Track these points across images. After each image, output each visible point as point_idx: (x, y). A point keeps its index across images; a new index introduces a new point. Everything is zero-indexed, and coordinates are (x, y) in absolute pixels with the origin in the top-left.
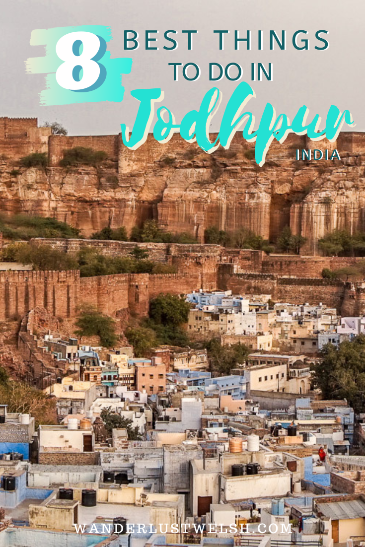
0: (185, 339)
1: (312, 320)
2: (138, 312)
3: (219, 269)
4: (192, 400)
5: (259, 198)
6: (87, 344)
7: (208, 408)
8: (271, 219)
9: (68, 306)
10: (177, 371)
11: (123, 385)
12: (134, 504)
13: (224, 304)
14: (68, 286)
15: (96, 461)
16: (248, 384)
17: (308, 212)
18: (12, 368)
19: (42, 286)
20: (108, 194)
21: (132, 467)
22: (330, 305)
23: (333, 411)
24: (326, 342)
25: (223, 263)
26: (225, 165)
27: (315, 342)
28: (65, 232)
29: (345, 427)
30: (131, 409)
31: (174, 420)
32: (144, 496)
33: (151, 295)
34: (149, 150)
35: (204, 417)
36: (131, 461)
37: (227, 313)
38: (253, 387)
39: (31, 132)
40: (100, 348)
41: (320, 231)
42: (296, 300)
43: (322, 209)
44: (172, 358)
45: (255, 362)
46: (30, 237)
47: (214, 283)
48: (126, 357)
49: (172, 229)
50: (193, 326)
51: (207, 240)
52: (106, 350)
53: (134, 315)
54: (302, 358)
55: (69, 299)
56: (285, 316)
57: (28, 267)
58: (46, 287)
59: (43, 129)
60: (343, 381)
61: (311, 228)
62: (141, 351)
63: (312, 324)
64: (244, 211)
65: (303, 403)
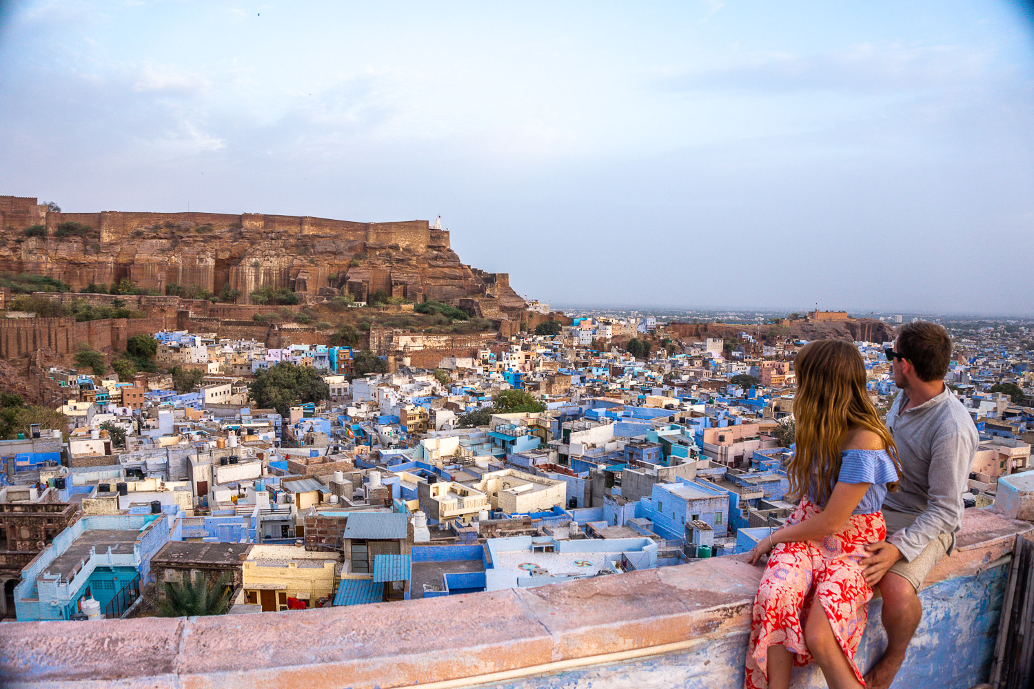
0: (155, 367)
1: (247, 351)
2: (119, 348)
3: (178, 314)
4: (166, 412)
5: (206, 262)
6: (83, 373)
7: (177, 417)
8: (216, 277)
9: (68, 345)
10: (151, 391)
11: (113, 403)
12: (156, 491)
13: (183, 340)
14: (67, 330)
15: (116, 462)
16: (203, 399)
17: (243, 272)
18: (25, 395)
19: (47, 330)
20: (93, 258)
21: (145, 464)
22: (259, 341)
23: (266, 417)
24: (258, 367)
25: (181, 310)
26: (182, 237)
27: (249, 367)
28: (59, 287)
29: (276, 428)
30: (121, 421)
31: (154, 427)
32: (163, 484)
33: (128, 335)
34: (124, 225)
35: (176, 424)
36: (143, 460)
37: (185, 347)
38: (207, 401)
39: (32, 209)
40: (93, 376)
41: (251, 287)
42: (235, 337)
43: (253, 270)
44: (147, 382)
45: (208, 383)
46: (32, 292)
47: (175, 325)
48: (114, 382)
49: (141, 285)
50: (160, 356)
51: (168, 293)
52: (98, 378)
53: (116, 350)
54: (241, 379)
55: (68, 339)
56: (228, 349)
57: (32, 315)
58: (49, 330)
59: (41, 206)
60: (273, 395)
61: (244, 283)
62: (123, 378)
63: (247, 354)
64: (194, 271)
65: (246, 411)
